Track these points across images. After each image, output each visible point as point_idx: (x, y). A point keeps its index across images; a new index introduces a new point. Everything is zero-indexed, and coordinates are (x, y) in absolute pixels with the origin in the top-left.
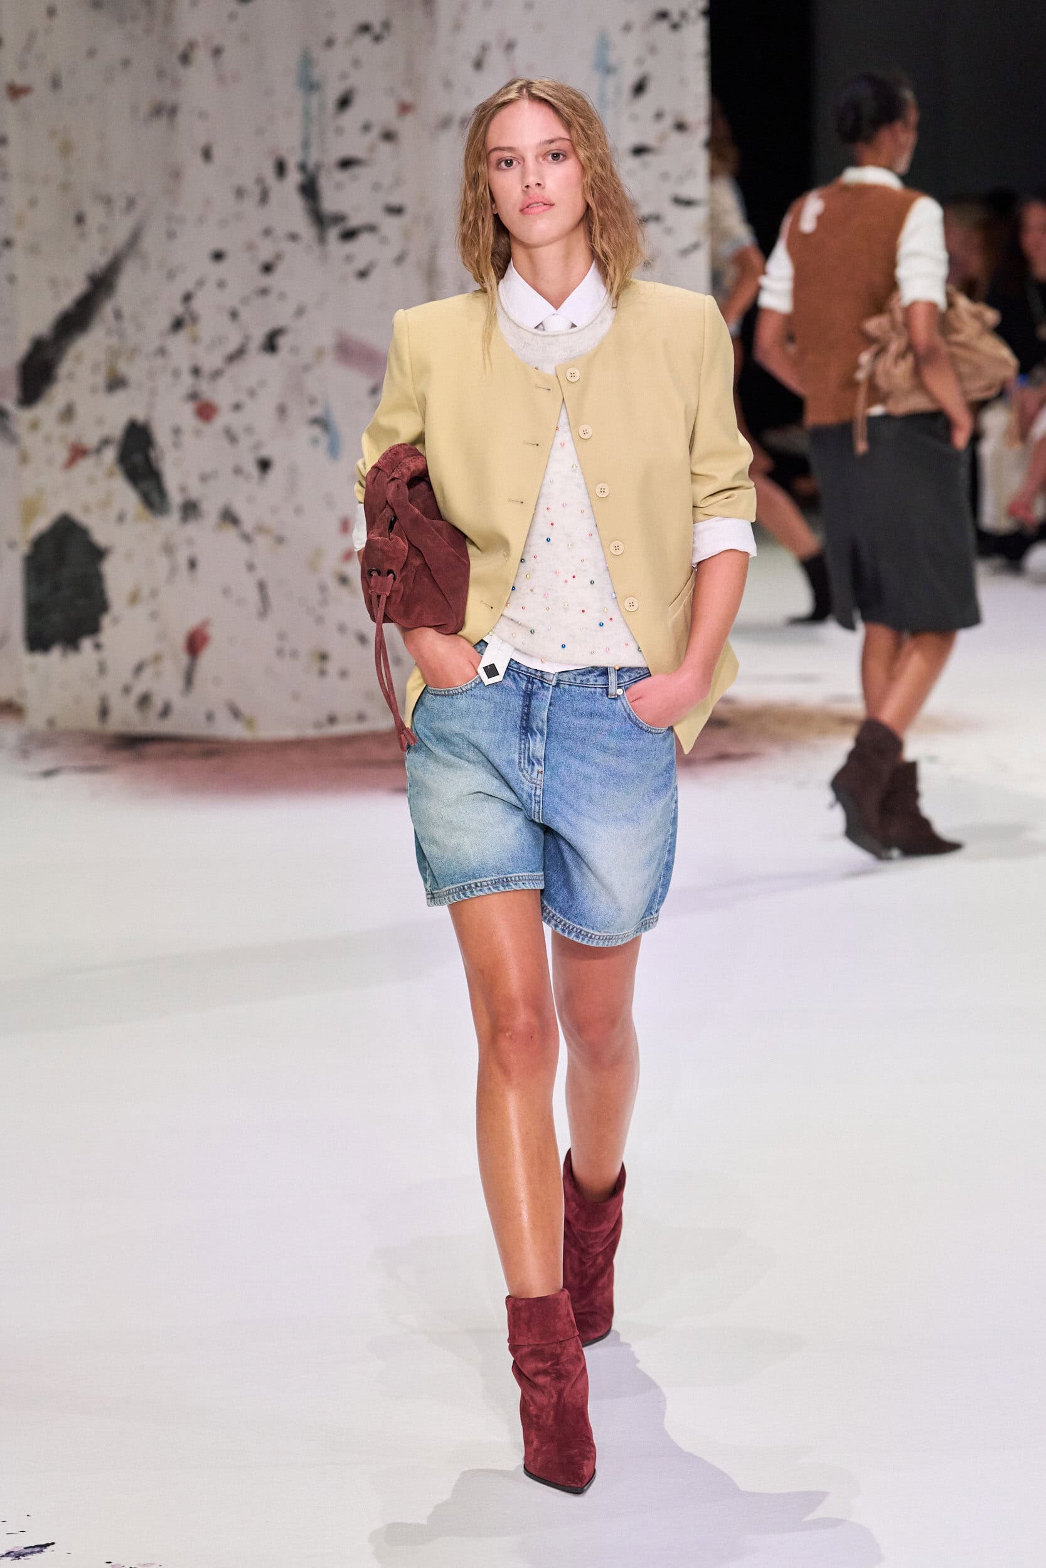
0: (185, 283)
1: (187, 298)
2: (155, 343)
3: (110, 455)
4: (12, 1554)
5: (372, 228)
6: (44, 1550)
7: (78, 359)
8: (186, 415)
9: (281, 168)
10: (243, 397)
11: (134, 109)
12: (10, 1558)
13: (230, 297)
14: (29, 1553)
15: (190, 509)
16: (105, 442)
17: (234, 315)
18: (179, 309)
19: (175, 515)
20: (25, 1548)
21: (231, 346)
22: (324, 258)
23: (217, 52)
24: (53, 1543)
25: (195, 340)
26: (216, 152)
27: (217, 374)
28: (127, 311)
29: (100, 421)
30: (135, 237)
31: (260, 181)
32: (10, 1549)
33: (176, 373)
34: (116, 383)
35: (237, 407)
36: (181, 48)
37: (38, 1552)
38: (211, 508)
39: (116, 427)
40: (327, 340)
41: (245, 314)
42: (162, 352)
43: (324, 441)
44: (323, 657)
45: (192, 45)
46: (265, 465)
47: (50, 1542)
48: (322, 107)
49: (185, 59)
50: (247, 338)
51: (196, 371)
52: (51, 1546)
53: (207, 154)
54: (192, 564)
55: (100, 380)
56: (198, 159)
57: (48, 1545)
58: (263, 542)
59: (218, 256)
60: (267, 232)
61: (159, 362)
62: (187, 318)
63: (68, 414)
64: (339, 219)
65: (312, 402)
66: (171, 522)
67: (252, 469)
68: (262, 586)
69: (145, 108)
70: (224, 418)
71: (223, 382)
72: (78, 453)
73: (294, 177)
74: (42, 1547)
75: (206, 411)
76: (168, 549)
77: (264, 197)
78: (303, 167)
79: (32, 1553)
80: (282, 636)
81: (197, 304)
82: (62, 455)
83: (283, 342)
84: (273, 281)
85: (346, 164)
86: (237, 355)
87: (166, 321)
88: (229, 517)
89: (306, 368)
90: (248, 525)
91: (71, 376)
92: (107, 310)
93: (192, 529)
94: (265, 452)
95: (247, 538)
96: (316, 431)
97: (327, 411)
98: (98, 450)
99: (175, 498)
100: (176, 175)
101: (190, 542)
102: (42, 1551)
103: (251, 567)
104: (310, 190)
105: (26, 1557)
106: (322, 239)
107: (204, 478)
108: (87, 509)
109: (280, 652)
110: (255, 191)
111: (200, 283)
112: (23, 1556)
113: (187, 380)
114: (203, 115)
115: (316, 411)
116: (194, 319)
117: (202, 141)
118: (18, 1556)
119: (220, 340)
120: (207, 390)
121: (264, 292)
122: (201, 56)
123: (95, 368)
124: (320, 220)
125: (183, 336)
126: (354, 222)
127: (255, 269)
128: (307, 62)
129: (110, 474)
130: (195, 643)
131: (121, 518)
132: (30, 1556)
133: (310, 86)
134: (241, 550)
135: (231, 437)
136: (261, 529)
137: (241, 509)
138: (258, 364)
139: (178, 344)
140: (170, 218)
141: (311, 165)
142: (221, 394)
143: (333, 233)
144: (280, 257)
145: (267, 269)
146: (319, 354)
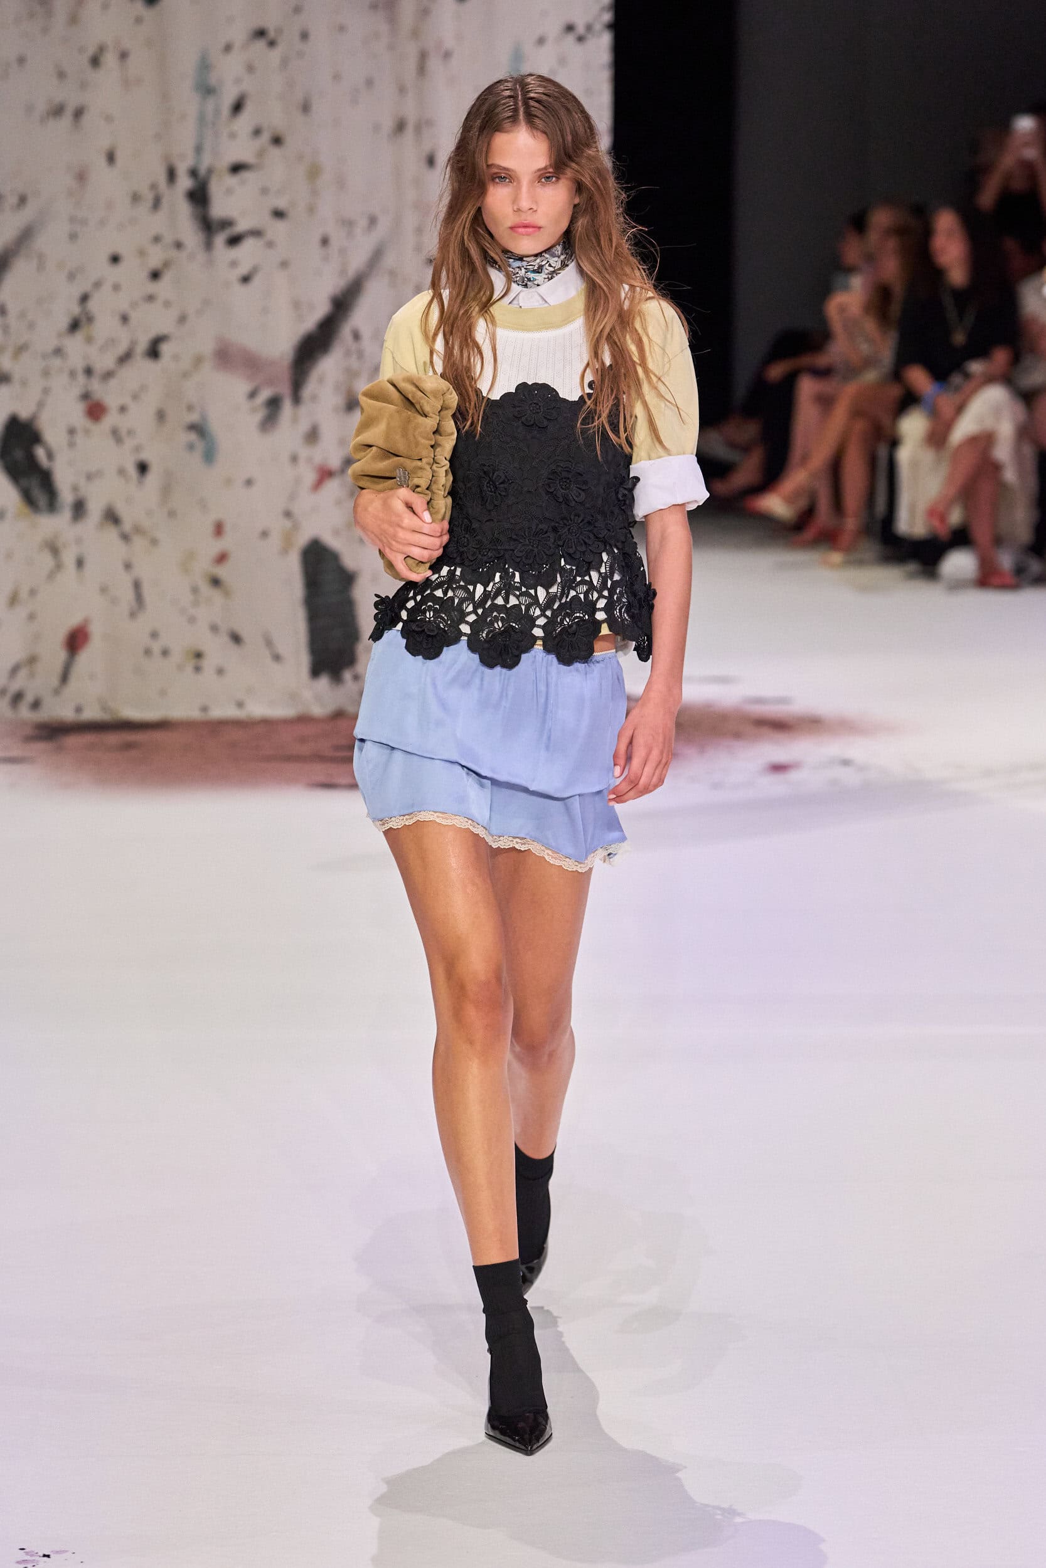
0: (83, 284)
1: (84, 298)
2: (53, 343)
5: (256, 233)
8: (76, 413)
9: (171, 175)
10: (127, 400)
11: (30, 109)
13: (122, 303)
15: (79, 509)
17: (125, 319)
18: (76, 310)
19: (67, 514)
21: (122, 349)
22: (210, 263)
23: (124, 56)
25: (89, 340)
26: (120, 156)
27: (108, 375)
28: (12, 308)
30: (26, 236)
31: (154, 187)
33: (72, 374)
35: (123, 409)
36: (91, 51)
38: (95, 509)
40: (208, 347)
41: (134, 316)
42: (58, 352)
43: (200, 446)
44: (198, 655)
45: (102, 49)
46: (143, 468)
48: (217, 112)
49: (95, 62)
50: (133, 343)
51: (89, 372)
53: (111, 158)
54: (80, 563)
56: (102, 161)
58: (139, 542)
59: (115, 259)
60: (157, 239)
61: (56, 362)
62: (84, 318)
64: (226, 224)
65: (190, 408)
66: (57, 524)
67: (132, 471)
68: (137, 585)
69: (41, 107)
70: (111, 419)
71: (113, 383)
73: (185, 182)
75: (95, 411)
76: (53, 548)
77: (157, 203)
78: (193, 173)
80: (154, 635)
81: (93, 305)
83: (165, 348)
84: (163, 288)
85: (237, 168)
86: (125, 358)
87: (64, 322)
88: (112, 517)
89: (185, 375)
90: (127, 526)
93: (81, 528)
94: (144, 456)
95: (125, 537)
96: (193, 437)
97: (204, 418)
99: (66, 496)
100: (81, 177)
101: (79, 541)
103: (128, 566)
104: (199, 196)
106: (209, 245)
107: (90, 477)
109: (148, 652)
110: (149, 196)
111: (98, 285)
113: (81, 378)
114: (109, 119)
115: (194, 417)
116: (90, 319)
117: (105, 143)
119: (112, 342)
120: (98, 389)
121: (151, 298)
122: (110, 59)
124: (209, 226)
125: (79, 336)
126: (241, 227)
127: (144, 274)
128: (205, 66)
130: (75, 641)
133: (207, 90)
134: (120, 550)
135: (117, 436)
136: (138, 530)
137: (122, 510)
138: (142, 367)
139: (75, 345)
140: (72, 220)
141: (202, 171)
142: (111, 395)
143: (220, 240)
144: (167, 264)
145: (155, 275)
146: (198, 361)
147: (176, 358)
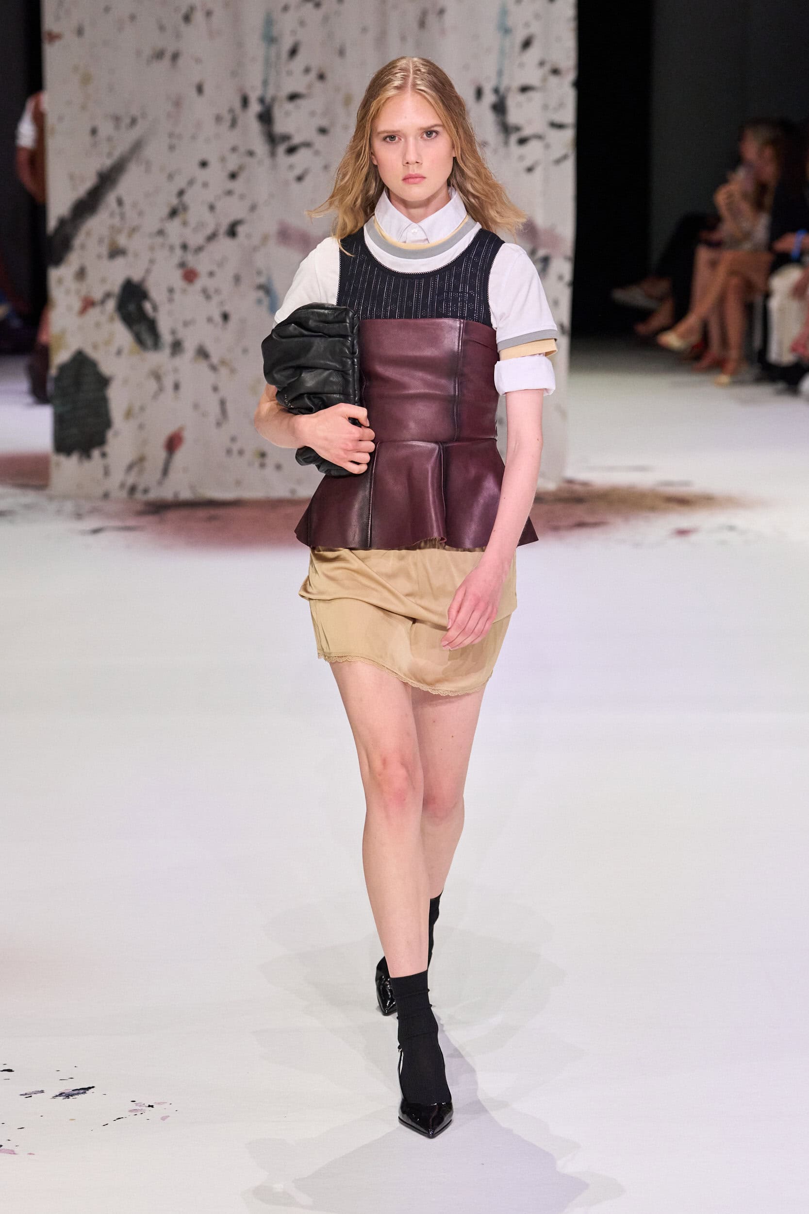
0: (180, 182)
1: (181, 193)
2: (156, 227)
3: (111, 305)
4: (64, 1094)
5: (307, 145)
6: (87, 1092)
7: (88, 234)
8: (176, 278)
9: (245, 102)
10: (214, 268)
11: (139, 53)
12: (62, 1098)
13: (209, 195)
14: (76, 1094)
15: (177, 347)
16: (108, 295)
17: (212, 208)
18: (175, 201)
19: (167, 351)
20: (73, 1090)
21: (209, 231)
22: (274, 167)
23: (209, 14)
24: (93, 1087)
25: (185, 224)
26: (207, 89)
27: (199, 249)
28: (127, 201)
29: (103, 280)
30: (137, 147)
31: (231, 111)
32: (62, 1091)
33: (172, 248)
34: (116, 252)
35: (211, 274)
36: (184, 10)
37: (82, 1093)
38: (190, 347)
39: (115, 284)
40: (272, 228)
41: (219, 205)
42: (161, 233)
43: (266, 301)
44: (263, 455)
45: (192, 9)
46: (225, 317)
47: (91, 1086)
48: (278, 56)
49: (187, 18)
50: (218, 225)
51: (184, 247)
52: (92, 1089)
53: (200, 89)
54: (177, 387)
55: (104, 250)
56: (193, 92)
57: (90, 1088)
58: (224, 371)
59: (204, 164)
60: (234, 149)
61: (160, 240)
62: (180, 207)
63: (81, 274)
64: (286, 138)
65: (259, 273)
66: (160, 358)
67: (218, 318)
68: (223, 403)
69: (147, 52)
70: (202, 281)
71: (202, 255)
72: (88, 304)
73: (255, 108)
74: (85, 1090)
75: (190, 276)
76: (157, 376)
77: (234, 123)
78: (262, 100)
79: (78, 1094)
80: (233, 439)
81: (187, 198)
82: (77, 305)
83: (241, 230)
84: (237, 185)
85: (293, 97)
86: (212, 237)
87: (166, 211)
88: (203, 353)
89: (255, 249)
90: (215, 359)
91: (83, 247)
92: (111, 199)
93: (178, 361)
94: (227, 308)
95: (214, 368)
96: (261, 294)
97: (269, 279)
98: (103, 302)
99: (167, 338)
100: (178, 103)
101: (176, 370)
102: (85, 1093)
103: (215, 389)
104: (266, 118)
105: (74, 1097)
106: (273, 154)
107: (186, 324)
108: (95, 347)
109: (229, 452)
110: (228, 117)
111: (191, 182)
112: (72, 1096)
113: (179, 252)
114: (198, 61)
115: (262, 280)
116: (185, 208)
117: (196, 79)
118: (68, 1096)
119: (201, 225)
120: (191, 260)
121: (229, 193)
122: (199, 17)
123: (101, 241)
124: (273, 139)
125: (177, 222)
126: (296, 140)
127: (224, 175)
128: (269, 22)
129: (111, 319)
130: (173, 443)
131: (119, 352)
132: (76, 1096)
133: (270, 39)
134: (209, 377)
135: (206, 294)
136: (223, 362)
137: (211, 348)
138: (224, 244)
139: (174, 228)
140: (171, 135)
141: (268, 99)
142: (202, 264)
143: (281, 149)
144: (241, 168)
145: (233, 176)
146: (265, 239)
147: (249, 236)
